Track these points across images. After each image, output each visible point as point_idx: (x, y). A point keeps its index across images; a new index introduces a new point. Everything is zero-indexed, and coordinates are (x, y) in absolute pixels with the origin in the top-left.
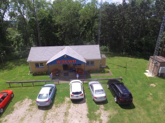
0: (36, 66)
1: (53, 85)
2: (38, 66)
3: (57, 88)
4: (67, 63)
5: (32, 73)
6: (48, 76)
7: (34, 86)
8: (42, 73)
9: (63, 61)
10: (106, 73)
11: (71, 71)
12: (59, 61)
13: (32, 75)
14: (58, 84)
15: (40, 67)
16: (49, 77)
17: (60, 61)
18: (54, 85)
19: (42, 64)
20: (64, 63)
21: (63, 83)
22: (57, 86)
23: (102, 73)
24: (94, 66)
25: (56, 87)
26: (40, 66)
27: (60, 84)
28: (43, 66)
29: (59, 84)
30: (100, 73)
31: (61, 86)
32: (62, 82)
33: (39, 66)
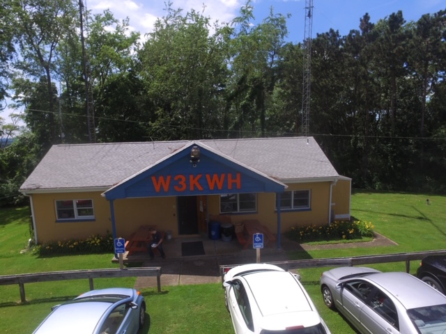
0: (60, 217)
1: (129, 292)
2: (71, 214)
3: (151, 310)
4: (200, 188)
5: (38, 244)
6: (107, 255)
7: (24, 303)
8: (85, 243)
9: (180, 180)
10: (365, 239)
11: (213, 233)
12: (161, 179)
13: (35, 254)
14: (156, 289)
15: (77, 217)
16: (114, 258)
17: (169, 178)
18: (137, 294)
19: (89, 203)
20: (184, 187)
21: (181, 283)
22: (149, 301)
23: (348, 237)
24: (310, 210)
25: (143, 305)
26: (80, 213)
27: (166, 292)
28: (90, 212)
29: (161, 292)
30: (341, 238)
31: (169, 297)
32: (174, 281)
33: (74, 216)
